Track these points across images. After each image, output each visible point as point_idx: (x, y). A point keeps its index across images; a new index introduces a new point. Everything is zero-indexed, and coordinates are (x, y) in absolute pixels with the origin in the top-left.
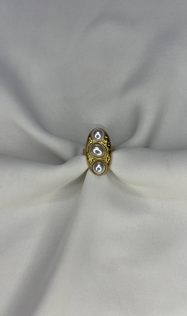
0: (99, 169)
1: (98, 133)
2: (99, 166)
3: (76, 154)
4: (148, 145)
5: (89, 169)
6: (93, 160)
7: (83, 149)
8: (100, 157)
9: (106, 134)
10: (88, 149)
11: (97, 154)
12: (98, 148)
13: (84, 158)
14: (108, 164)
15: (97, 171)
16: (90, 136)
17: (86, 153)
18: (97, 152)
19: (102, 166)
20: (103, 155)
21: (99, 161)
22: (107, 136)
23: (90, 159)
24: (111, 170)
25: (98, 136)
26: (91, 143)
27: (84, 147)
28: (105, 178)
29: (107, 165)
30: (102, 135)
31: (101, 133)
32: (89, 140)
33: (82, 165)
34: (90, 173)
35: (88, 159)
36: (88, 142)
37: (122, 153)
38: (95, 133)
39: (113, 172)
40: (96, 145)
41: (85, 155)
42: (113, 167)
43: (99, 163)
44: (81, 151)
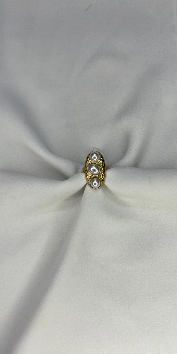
0: (95, 184)
1: (95, 155)
2: (95, 182)
3: (76, 172)
4: (136, 165)
5: (87, 185)
6: (90, 177)
7: (83, 168)
8: (96, 175)
9: (101, 156)
10: (87, 168)
11: (94, 172)
12: (95, 167)
13: (83, 175)
14: (103, 180)
15: (94, 186)
16: (88, 157)
17: (85, 171)
18: (94, 170)
19: (98, 182)
20: (98, 173)
21: (95, 177)
22: (102, 157)
23: (88, 176)
24: (105, 185)
25: (95, 158)
26: (89, 163)
27: (83, 166)
28: (100, 191)
29: (101, 181)
30: (98, 157)
31: (97, 155)
32: (87, 160)
33: (81, 181)
34: (88, 187)
35: (87, 176)
36: (87, 162)
37: (114, 172)
38: (92, 155)
39: (107, 186)
40: (93, 165)
41: (84, 173)
42: (107, 183)
43: (96, 179)
44: (81, 169)
